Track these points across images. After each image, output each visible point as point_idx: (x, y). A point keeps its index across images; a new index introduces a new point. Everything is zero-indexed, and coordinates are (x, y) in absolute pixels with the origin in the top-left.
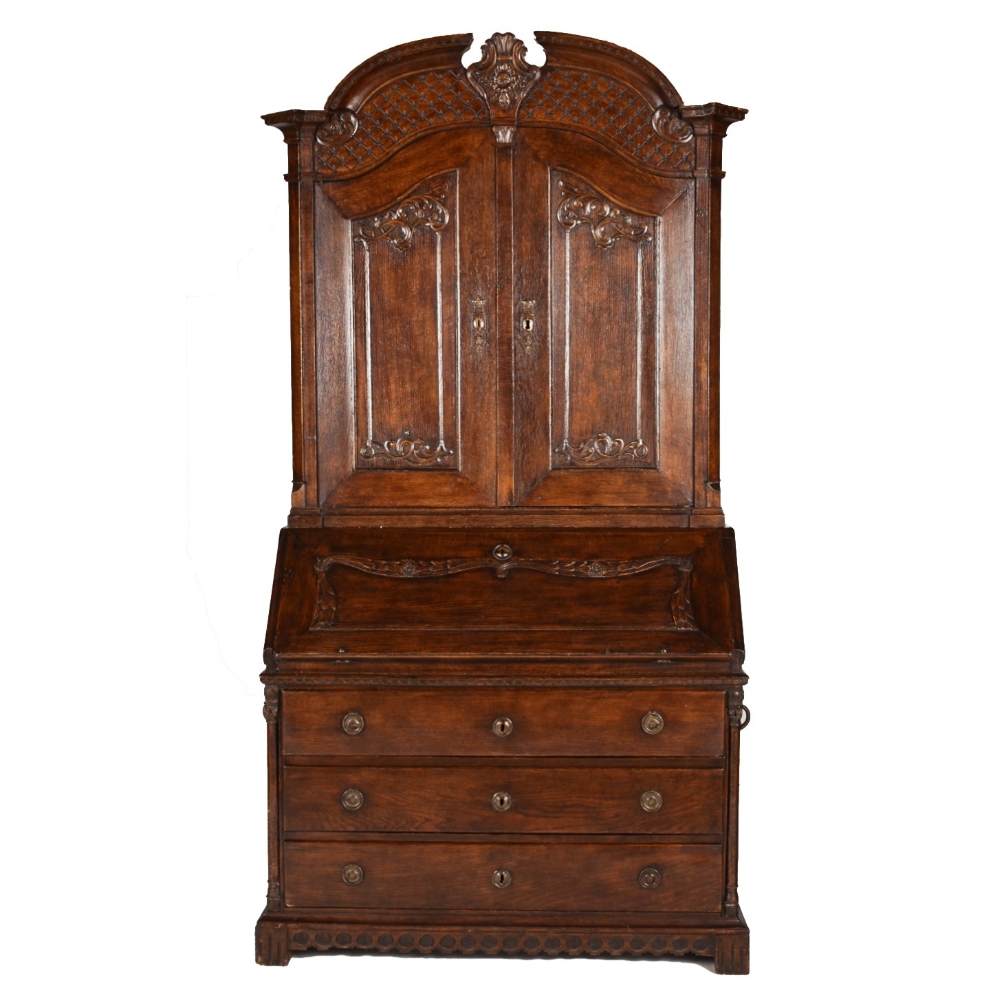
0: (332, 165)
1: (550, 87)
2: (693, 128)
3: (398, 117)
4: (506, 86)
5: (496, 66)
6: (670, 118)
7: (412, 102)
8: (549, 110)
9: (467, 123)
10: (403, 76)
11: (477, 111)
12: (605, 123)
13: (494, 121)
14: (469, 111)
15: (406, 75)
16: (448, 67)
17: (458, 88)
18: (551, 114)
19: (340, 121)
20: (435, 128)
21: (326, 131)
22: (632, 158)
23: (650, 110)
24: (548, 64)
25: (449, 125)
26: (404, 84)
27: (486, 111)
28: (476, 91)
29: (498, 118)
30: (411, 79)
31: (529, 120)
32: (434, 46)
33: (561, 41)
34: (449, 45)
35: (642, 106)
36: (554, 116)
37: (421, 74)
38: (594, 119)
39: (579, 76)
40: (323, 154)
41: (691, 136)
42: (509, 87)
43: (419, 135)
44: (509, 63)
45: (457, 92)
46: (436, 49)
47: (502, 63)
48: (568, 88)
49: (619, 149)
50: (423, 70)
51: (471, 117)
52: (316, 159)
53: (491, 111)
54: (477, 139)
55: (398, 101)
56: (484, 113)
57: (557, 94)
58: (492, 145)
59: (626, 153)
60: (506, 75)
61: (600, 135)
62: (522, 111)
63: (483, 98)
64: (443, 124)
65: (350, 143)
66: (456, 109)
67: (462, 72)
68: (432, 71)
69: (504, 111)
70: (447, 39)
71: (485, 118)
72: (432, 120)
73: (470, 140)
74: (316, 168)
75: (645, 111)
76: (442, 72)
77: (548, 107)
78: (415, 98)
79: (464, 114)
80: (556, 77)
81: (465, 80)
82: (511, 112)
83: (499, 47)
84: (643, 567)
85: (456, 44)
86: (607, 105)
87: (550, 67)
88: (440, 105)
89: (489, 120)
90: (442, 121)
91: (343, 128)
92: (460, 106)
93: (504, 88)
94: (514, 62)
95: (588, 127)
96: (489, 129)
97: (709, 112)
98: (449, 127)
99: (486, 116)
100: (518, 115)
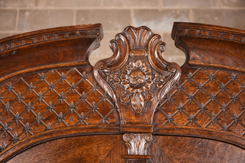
1: (193, 89)
4: (140, 86)
5: (128, 63)
7: (27, 103)
8: (192, 115)
9: (90, 128)
10: (18, 72)
11: (104, 116)
13: (124, 127)
14: (95, 115)
15: (22, 71)
16: (73, 63)
17: (82, 87)
18: (195, 119)
20: (51, 134)
24: (190, 62)
25: (70, 130)
26: (21, 82)
27: (116, 115)
28: (103, 90)
29: (130, 123)
30: (29, 77)
31: (168, 126)
32: (56, 38)
33: (207, 33)
34: (72, 38)
36: (199, 122)
37: (41, 71)
39: (227, 77)
42: (144, 87)
43: (31, 142)
44: (144, 59)
45: (81, 92)
46: (58, 42)
47: (136, 59)
48: (215, 90)
50: (43, 67)
51: (97, 122)
53: (122, 115)
54: (102, 148)
55: (11, 102)
56: (113, 117)
57: (201, 96)
58: (122, 157)
60: (140, 73)
62: (159, 116)
63: (111, 99)
64: (62, 130)
66: (80, 113)
67: (88, 69)
68: (54, 68)
69: (137, 115)
70: (71, 30)
71: (114, 123)
72: (49, 125)
73: (95, 149)
76: (65, 69)
77: (190, 111)
78: (32, 98)
79: (89, 117)
80: (199, 77)
81: (91, 79)
82: (146, 116)
83: (132, 41)
85: (81, 36)
87: (190, 65)
88: (62, 107)
89: (119, 125)
90: (62, 125)
92: (84, 108)
93: (137, 88)
94: (150, 58)
96: (118, 136)
98: (69, 133)
99: (115, 120)
100: (154, 120)
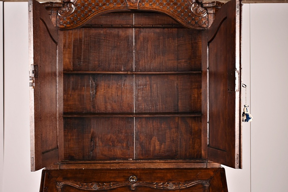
0: (64, 24)
2: (207, 11)
3: (91, 5)
6: (198, 7)
8: (151, 3)
9: (118, 8)
11: (122, 4)
12: (173, 9)
13: (129, 7)
14: (119, 3)
18: (151, 5)
19: (68, 7)
20: (105, 10)
21: (62, 10)
22: (183, 22)
23: (190, 4)
25: (111, 8)
27: (126, 3)
29: (131, 6)
31: (143, 7)
35: (187, 2)
36: (153, 6)
38: (168, 7)
40: (61, 20)
41: (206, 14)
43: (99, 12)
49: (178, 19)
51: (120, 6)
52: (58, 21)
53: (128, 3)
56: (125, 4)
59: (181, 20)
61: (171, 13)
62: (140, 4)
64: (108, 8)
65: (72, 15)
66: (114, 2)
69: (133, 3)
72: (104, 7)
74: (58, 25)
75: (188, 4)
77: (150, 2)
79: (117, 4)
82: (136, 4)
84: (190, 185)
86: (173, 1)
88: (108, 1)
89: (127, 7)
90: (108, 7)
91: (69, 9)
95: (166, 10)
97: (214, 5)
98: (111, 9)
99: (125, 5)
100: (138, 5)
